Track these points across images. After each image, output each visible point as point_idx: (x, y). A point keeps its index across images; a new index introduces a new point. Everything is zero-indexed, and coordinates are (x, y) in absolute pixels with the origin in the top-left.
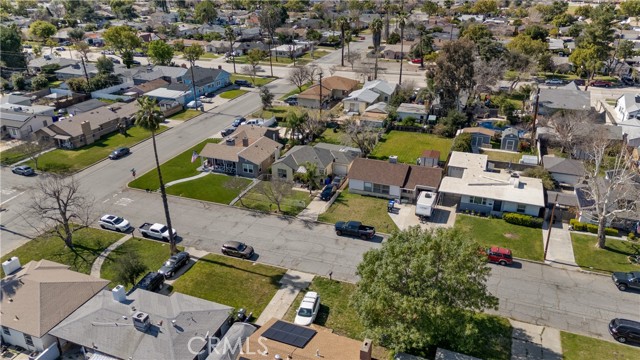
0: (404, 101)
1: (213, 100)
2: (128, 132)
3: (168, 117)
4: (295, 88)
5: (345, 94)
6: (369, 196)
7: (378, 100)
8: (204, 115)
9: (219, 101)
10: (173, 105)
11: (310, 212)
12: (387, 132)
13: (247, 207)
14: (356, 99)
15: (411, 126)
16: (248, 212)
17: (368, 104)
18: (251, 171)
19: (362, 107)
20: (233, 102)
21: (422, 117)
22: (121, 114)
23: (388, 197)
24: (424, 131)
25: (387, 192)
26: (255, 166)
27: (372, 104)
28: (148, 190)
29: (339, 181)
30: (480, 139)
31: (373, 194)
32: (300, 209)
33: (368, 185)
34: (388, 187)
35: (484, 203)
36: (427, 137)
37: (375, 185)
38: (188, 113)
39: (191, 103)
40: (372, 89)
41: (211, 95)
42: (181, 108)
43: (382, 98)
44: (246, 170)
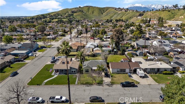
1: (37, 53)
3: (25, 59)
6: (119, 73)
7: (95, 47)
8: (37, 58)
10: (24, 55)
11: (106, 81)
13: (84, 84)
14: (89, 47)
17: (93, 49)
18: (74, 72)
19: (91, 50)
20: (44, 53)
21: (111, 51)
23: (125, 73)
25: (125, 71)
26: (76, 69)
28: (38, 85)
32: (102, 81)
33: (118, 70)
34: (125, 69)
35: (154, 70)
37: (121, 69)
38: (30, 58)
39: (30, 54)
40: (91, 45)
41: (35, 51)
42: (27, 56)
44: (72, 72)
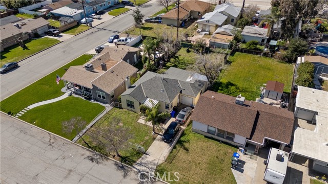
0: (248, 24)
1: (102, 16)
2: (26, 45)
3: (63, 32)
4: (163, 8)
5: (200, 15)
6: (212, 139)
7: (226, 23)
8: (92, 30)
9: (106, 17)
10: (69, 21)
11: (149, 159)
12: (232, 54)
14: (208, 21)
15: (254, 49)
16: (88, 153)
17: (217, 26)
19: (212, 29)
20: (117, 18)
21: (263, 40)
22: (24, 30)
23: (232, 143)
24: (265, 55)
25: (232, 139)
26: (107, 94)
27: (221, 26)
28: (9, 113)
29: (183, 116)
30: (320, 69)
31: (217, 138)
32: (140, 153)
33: (212, 129)
34: (233, 135)
36: (268, 61)
38: (80, 28)
39: (84, 20)
40: (222, 12)
41: (102, 13)
42: (76, 24)
43: (229, 20)
